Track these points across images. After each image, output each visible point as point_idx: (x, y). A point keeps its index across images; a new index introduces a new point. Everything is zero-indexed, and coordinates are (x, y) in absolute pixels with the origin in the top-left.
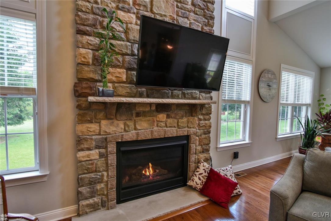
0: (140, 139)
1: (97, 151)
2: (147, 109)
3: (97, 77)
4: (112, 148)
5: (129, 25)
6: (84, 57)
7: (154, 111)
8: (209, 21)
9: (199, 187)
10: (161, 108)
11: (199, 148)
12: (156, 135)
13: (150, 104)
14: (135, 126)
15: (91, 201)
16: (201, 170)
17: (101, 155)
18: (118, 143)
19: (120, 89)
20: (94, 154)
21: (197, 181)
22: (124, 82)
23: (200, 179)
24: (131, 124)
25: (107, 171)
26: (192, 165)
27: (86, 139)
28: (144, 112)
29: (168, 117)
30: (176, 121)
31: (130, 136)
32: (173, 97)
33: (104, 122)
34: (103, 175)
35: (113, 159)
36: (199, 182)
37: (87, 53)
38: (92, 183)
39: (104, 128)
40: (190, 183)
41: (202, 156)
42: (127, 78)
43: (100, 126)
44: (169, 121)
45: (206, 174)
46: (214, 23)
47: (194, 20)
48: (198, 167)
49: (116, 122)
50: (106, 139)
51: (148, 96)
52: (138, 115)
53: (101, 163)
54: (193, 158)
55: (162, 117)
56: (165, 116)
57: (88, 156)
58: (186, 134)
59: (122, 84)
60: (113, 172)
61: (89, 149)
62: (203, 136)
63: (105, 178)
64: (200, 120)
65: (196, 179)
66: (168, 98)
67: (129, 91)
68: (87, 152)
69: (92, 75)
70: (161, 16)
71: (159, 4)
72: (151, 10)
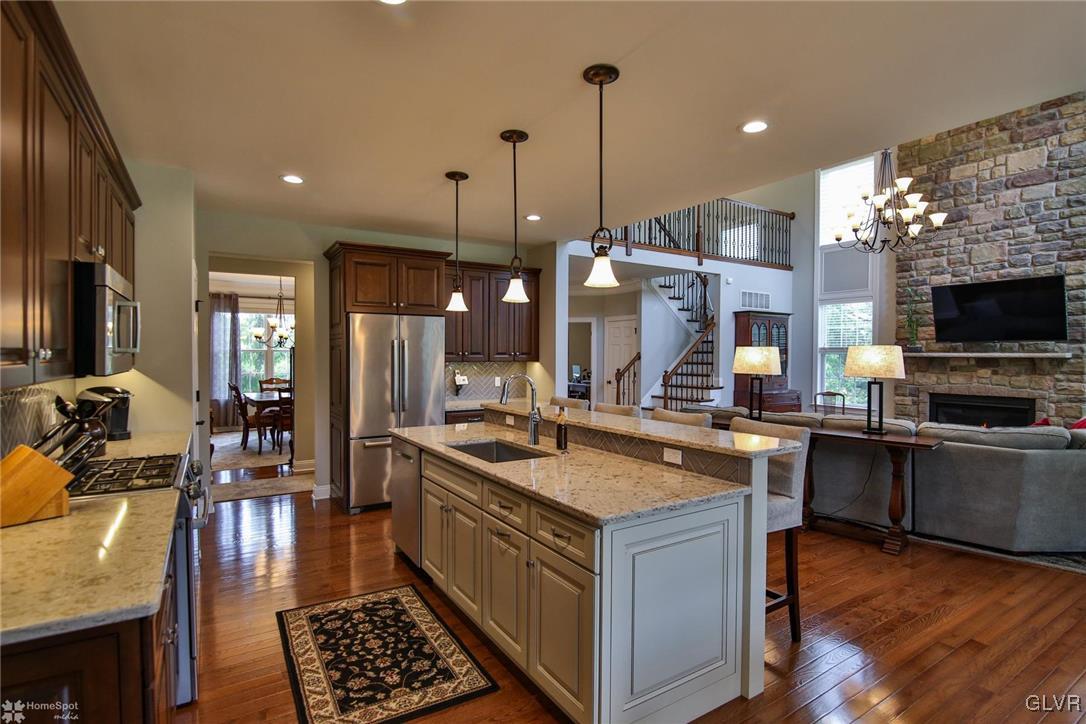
0: (953, 393)
1: (911, 398)
2: (965, 363)
4: (926, 398)
6: (902, 323)
7: (973, 366)
10: (983, 363)
12: (975, 392)
13: (968, 359)
14: (949, 379)
17: (914, 403)
18: (931, 394)
19: (933, 345)
20: (908, 400)
24: (944, 377)
28: (961, 367)
29: (995, 373)
30: (1007, 378)
31: (942, 389)
32: (1002, 350)
33: (917, 374)
35: (924, 408)
37: (904, 318)
39: (916, 379)
43: (913, 377)
44: (995, 377)
47: (1043, 251)
49: (928, 375)
50: (919, 389)
51: (965, 351)
52: (953, 369)
53: (913, 409)
55: (985, 372)
56: (989, 372)
57: (902, 400)
59: (934, 341)
61: (904, 395)
62: (1066, 404)
64: (1058, 380)
66: (994, 351)
67: (941, 346)
68: (902, 398)
70: (984, 264)
71: (979, 254)
72: (970, 263)
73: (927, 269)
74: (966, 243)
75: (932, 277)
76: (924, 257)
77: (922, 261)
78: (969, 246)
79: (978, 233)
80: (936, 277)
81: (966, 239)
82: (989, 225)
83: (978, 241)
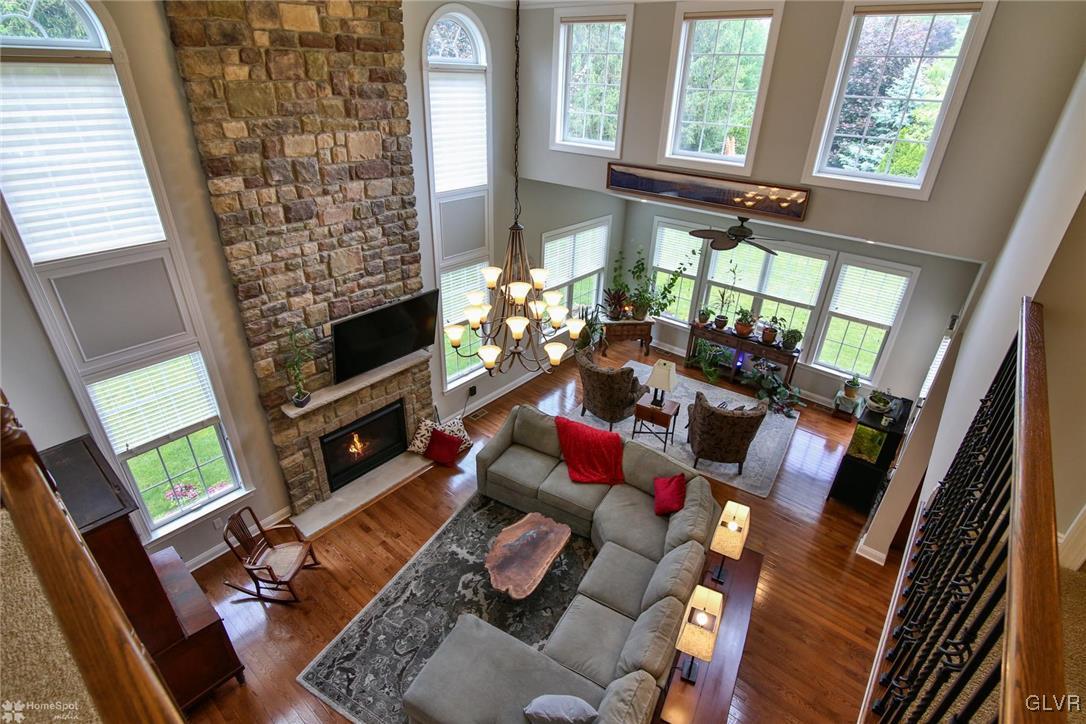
0: (343, 425)
1: (301, 453)
3: (286, 383)
4: (316, 445)
5: (307, 309)
6: (268, 370)
8: (411, 245)
9: (422, 450)
11: (417, 406)
12: (362, 414)
14: (336, 413)
15: (305, 499)
16: (423, 431)
17: (305, 455)
18: (321, 439)
19: (312, 384)
20: (299, 457)
21: (419, 444)
22: (314, 375)
23: (422, 441)
25: (315, 467)
26: (411, 427)
27: (287, 447)
31: (333, 426)
33: (301, 424)
34: (312, 473)
35: (319, 455)
36: (421, 445)
37: (269, 364)
38: (302, 483)
39: (302, 429)
40: (411, 448)
41: (423, 413)
42: (317, 369)
43: (298, 429)
45: (430, 434)
46: (418, 245)
47: (390, 255)
48: (419, 428)
49: (314, 418)
50: (307, 438)
53: (307, 463)
54: (410, 420)
57: (293, 461)
58: (398, 398)
59: (313, 378)
60: (322, 467)
61: (293, 454)
62: (421, 391)
63: (315, 475)
64: (415, 374)
65: (418, 443)
67: (322, 381)
68: (291, 458)
69: (279, 384)
70: (344, 274)
71: (338, 264)
72: (330, 275)
73: (283, 289)
74: (320, 250)
75: (291, 299)
76: (274, 272)
77: (273, 278)
78: (325, 254)
79: (332, 236)
80: (297, 299)
81: (320, 245)
82: (341, 226)
83: (333, 247)
